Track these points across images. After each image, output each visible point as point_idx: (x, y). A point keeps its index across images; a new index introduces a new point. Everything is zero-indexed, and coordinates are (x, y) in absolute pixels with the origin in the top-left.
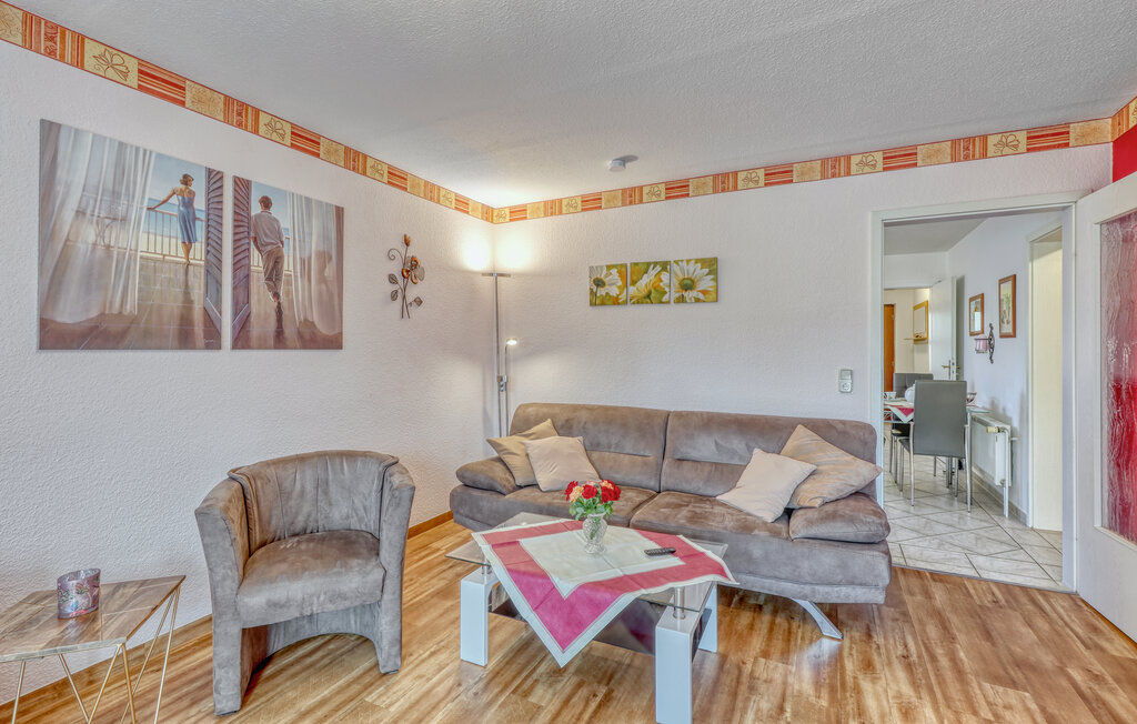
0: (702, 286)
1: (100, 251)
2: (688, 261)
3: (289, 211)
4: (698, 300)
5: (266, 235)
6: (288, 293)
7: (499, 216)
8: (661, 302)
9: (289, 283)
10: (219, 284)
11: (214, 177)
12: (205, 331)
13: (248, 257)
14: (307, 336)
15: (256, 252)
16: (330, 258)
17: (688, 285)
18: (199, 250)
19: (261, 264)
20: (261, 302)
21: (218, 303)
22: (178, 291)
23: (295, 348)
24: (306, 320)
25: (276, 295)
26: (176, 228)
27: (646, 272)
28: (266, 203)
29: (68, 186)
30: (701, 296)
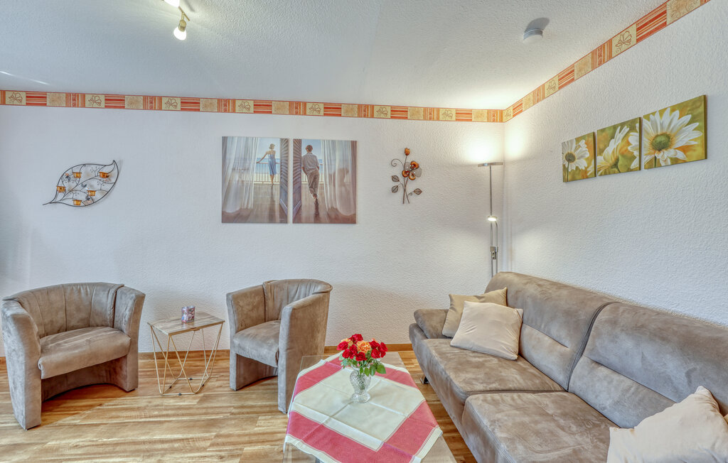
0: (681, 141)
1: (240, 184)
2: (662, 112)
3: (322, 150)
4: (675, 161)
5: (309, 165)
6: (321, 194)
7: (508, 115)
8: (629, 170)
9: (322, 188)
10: (286, 192)
11: (285, 142)
12: (280, 215)
13: (300, 177)
14: (333, 216)
15: (304, 174)
16: (348, 172)
17: (662, 144)
18: (277, 177)
19: (307, 180)
20: (307, 199)
21: (286, 201)
22: (268, 197)
23: (326, 223)
24: (332, 207)
25: (315, 195)
26: (268, 169)
27: (613, 137)
28: (309, 148)
29: (230, 159)
30: (680, 155)
